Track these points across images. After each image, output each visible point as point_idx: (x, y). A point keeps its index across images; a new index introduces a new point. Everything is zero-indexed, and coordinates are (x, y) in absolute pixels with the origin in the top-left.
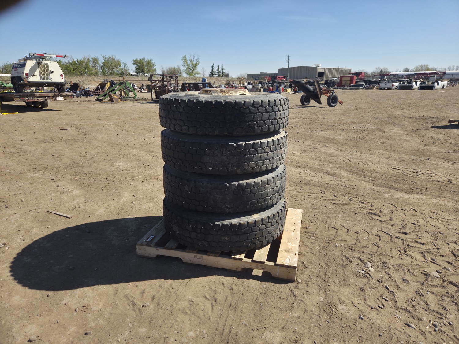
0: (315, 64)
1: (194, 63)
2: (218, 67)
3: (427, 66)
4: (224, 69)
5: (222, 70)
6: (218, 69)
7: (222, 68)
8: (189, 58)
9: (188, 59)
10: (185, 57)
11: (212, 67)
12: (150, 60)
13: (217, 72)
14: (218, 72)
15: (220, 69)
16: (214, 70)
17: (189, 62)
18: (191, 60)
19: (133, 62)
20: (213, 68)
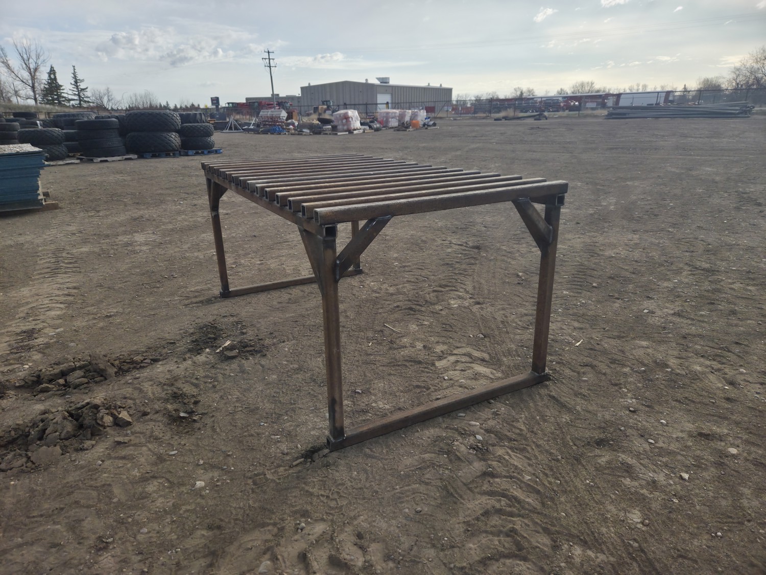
0: (378, 79)
3: (592, 84)
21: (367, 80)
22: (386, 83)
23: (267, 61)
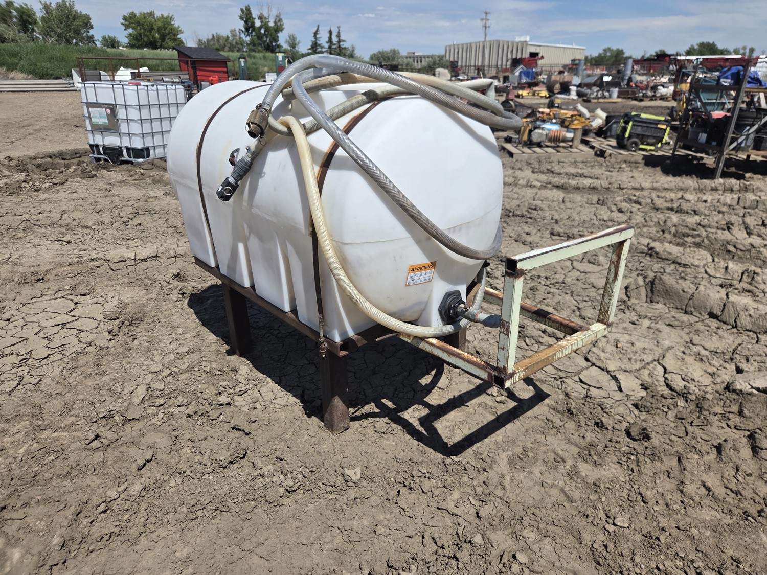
1: (271, 24)
2: (330, 32)
4: (343, 41)
5: (339, 41)
6: (330, 38)
7: (338, 36)
8: (259, 14)
9: (255, 13)
10: (248, 9)
11: (316, 34)
12: (168, 17)
13: (327, 46)
14: (330, 47)
15: (335, 39)
16: (319, 42)
17: (258, 23)
18: (261, 18)
19: (123, 21)
20: (318, 36)
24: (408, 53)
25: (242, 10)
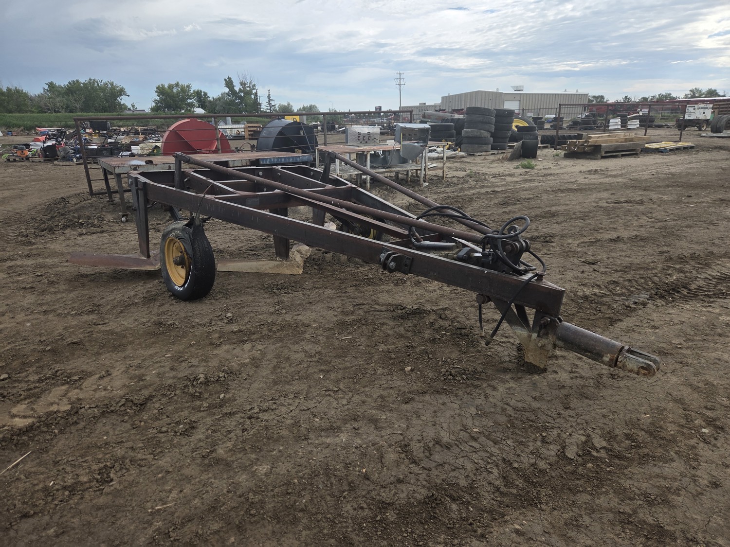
21: (498, 89)
22: (519, 90)
23: (398, 80)
24: (420, 104)
25: (225, 80)
